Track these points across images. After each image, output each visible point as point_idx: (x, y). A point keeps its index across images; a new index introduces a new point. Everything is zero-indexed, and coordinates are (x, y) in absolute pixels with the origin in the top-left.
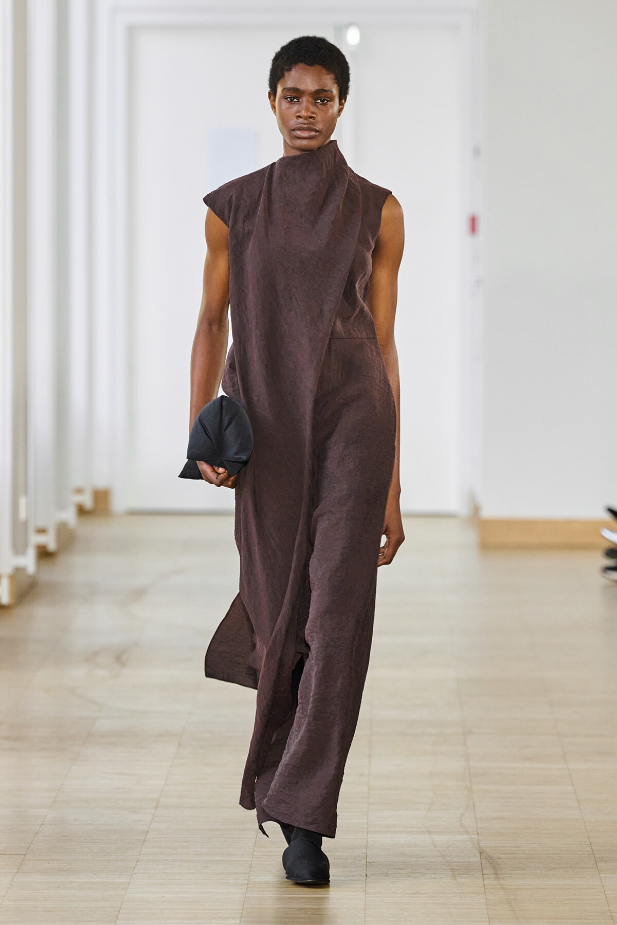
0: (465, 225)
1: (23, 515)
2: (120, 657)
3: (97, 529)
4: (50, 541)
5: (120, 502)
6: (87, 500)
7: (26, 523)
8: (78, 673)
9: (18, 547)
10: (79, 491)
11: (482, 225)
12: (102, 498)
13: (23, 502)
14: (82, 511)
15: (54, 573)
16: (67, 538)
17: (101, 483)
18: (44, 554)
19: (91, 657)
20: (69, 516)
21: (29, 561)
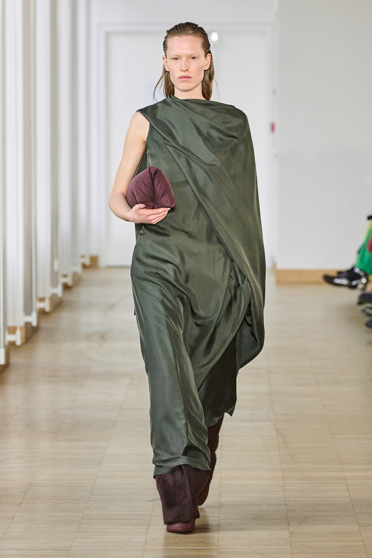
0: (268, 128)
1: (56, 268)
2: (103, 337)
3: (92, 275)
4: (69, 281)
5: (103, 262)
6: (87, 261)
7: (57, 273)
8: (83, 345)
9: (54, 284)
10: (83, 257)
11: (277, 128)
12: (94, 260)
13: (56, 262)
14: (84, 267)
15: (71, 296)
16: (78, 280)
17: (94, 253)
18: (66, 287)
19: (89, 337)
20: (78, 269)
21: (59, 291)
